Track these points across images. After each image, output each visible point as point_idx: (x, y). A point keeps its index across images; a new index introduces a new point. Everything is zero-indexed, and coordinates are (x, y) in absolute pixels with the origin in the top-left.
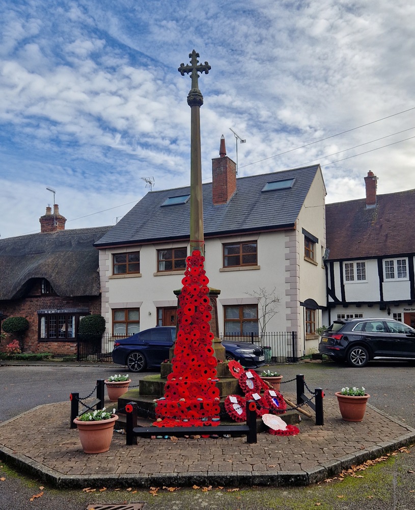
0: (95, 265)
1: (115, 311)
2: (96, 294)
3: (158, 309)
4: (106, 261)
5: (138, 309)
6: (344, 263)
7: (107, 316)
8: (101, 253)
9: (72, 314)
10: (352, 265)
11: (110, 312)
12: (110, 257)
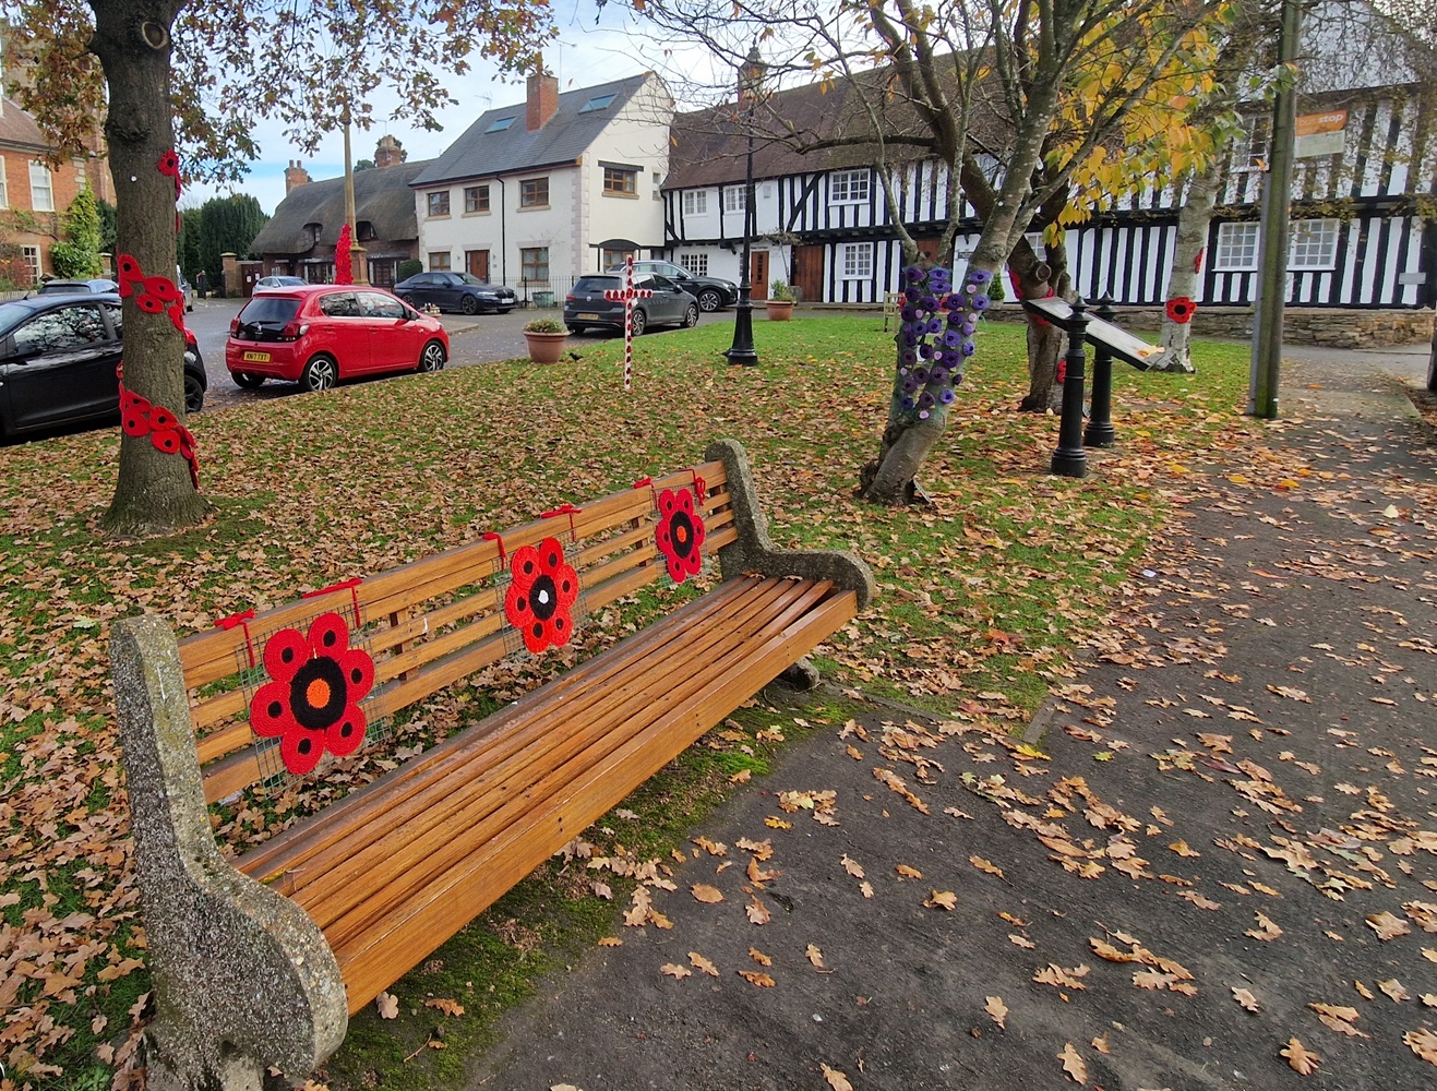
0: (411, 208)
1: (431, 255)
2: (413, 237)
3: (466, 253)
4: (421, 201)
5: (449, 253)
6: (684, 192)
7: (425, 260)
8: (417, 192)
9: (393, 259)
10: (692, 194)
11: (427, 257)
12: (425, 198)
